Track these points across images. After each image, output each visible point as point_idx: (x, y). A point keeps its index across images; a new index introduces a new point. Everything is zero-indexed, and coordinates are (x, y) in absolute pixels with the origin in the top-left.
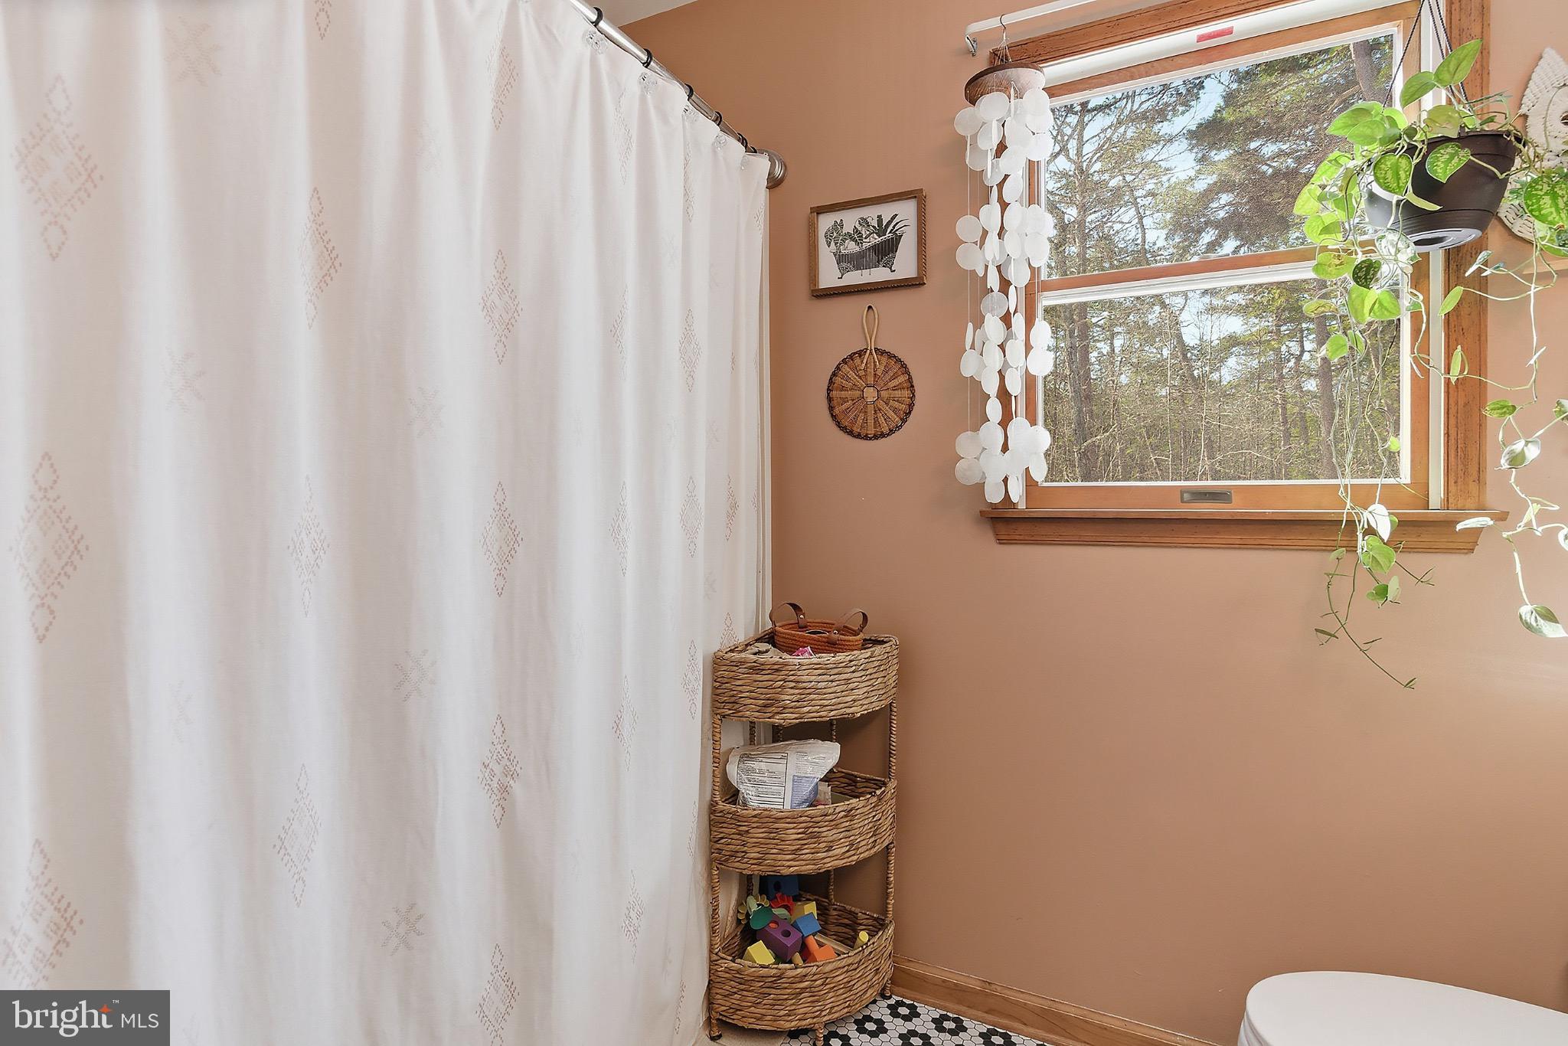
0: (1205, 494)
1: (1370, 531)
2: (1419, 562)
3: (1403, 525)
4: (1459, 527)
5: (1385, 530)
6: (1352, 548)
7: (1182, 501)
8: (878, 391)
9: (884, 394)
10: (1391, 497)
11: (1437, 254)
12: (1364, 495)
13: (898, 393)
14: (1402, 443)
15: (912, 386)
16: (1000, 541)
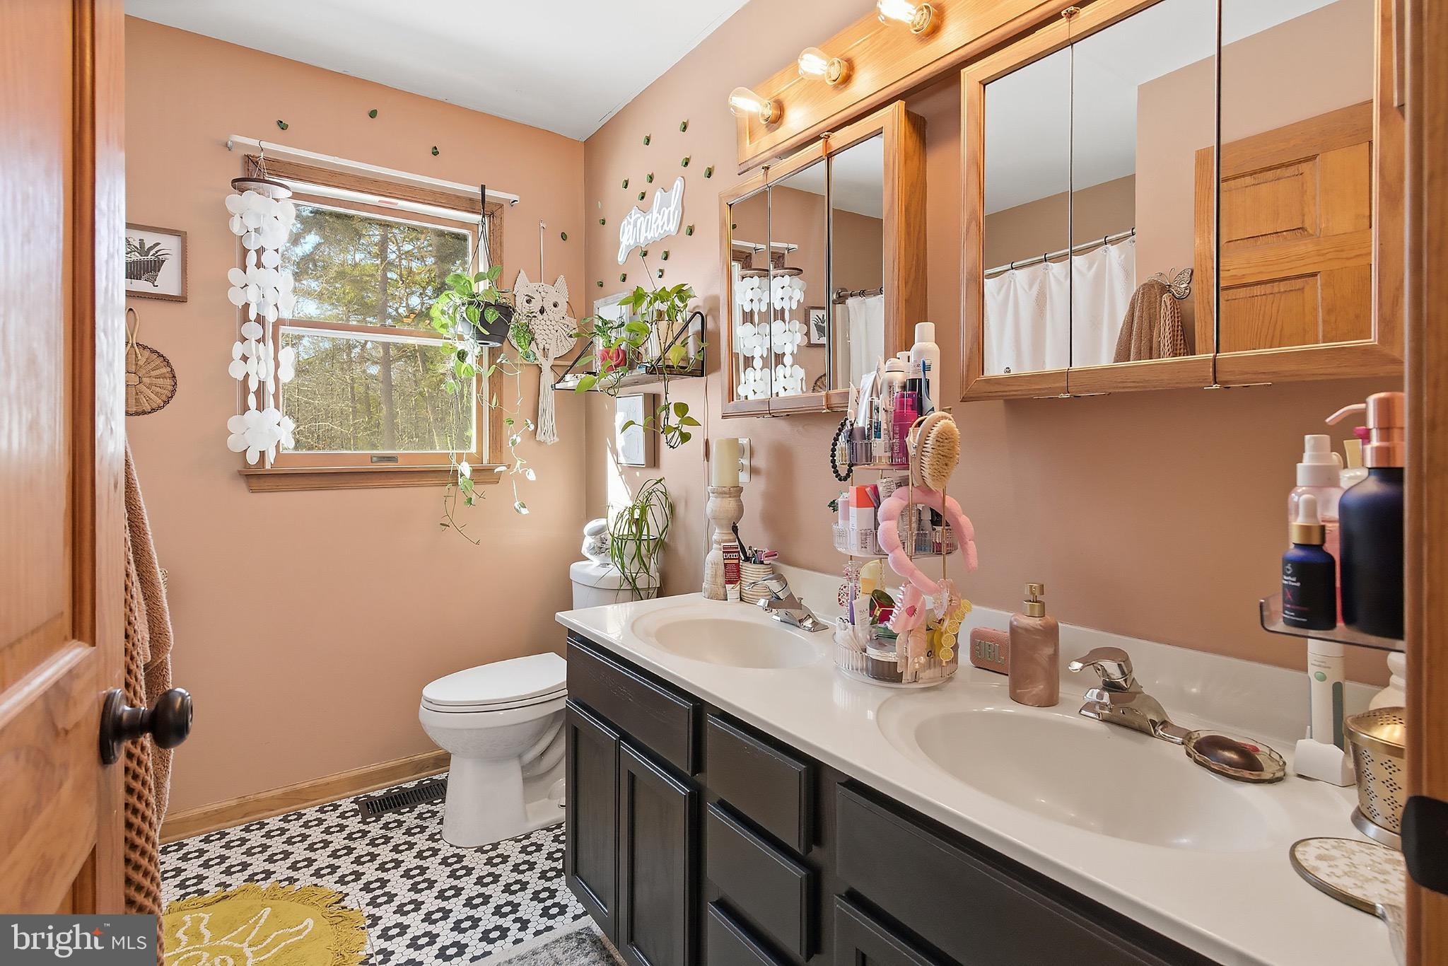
0: (384, 457)
1: (462, 475)
2: (480, 488)
3: (474, 471)
4: (496, 471)
5: (468, 473)
6: (456, 484)
7: (372, 462)
8: (140, 377)
9: (146, 380)
10: (470, 459)
11: (486, 348)
12: (460, 459)
13: (160, 381)
14: (473, 432)
15: (174, 377)
16: (253, 491)
